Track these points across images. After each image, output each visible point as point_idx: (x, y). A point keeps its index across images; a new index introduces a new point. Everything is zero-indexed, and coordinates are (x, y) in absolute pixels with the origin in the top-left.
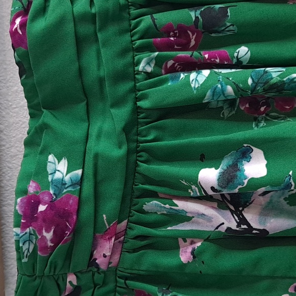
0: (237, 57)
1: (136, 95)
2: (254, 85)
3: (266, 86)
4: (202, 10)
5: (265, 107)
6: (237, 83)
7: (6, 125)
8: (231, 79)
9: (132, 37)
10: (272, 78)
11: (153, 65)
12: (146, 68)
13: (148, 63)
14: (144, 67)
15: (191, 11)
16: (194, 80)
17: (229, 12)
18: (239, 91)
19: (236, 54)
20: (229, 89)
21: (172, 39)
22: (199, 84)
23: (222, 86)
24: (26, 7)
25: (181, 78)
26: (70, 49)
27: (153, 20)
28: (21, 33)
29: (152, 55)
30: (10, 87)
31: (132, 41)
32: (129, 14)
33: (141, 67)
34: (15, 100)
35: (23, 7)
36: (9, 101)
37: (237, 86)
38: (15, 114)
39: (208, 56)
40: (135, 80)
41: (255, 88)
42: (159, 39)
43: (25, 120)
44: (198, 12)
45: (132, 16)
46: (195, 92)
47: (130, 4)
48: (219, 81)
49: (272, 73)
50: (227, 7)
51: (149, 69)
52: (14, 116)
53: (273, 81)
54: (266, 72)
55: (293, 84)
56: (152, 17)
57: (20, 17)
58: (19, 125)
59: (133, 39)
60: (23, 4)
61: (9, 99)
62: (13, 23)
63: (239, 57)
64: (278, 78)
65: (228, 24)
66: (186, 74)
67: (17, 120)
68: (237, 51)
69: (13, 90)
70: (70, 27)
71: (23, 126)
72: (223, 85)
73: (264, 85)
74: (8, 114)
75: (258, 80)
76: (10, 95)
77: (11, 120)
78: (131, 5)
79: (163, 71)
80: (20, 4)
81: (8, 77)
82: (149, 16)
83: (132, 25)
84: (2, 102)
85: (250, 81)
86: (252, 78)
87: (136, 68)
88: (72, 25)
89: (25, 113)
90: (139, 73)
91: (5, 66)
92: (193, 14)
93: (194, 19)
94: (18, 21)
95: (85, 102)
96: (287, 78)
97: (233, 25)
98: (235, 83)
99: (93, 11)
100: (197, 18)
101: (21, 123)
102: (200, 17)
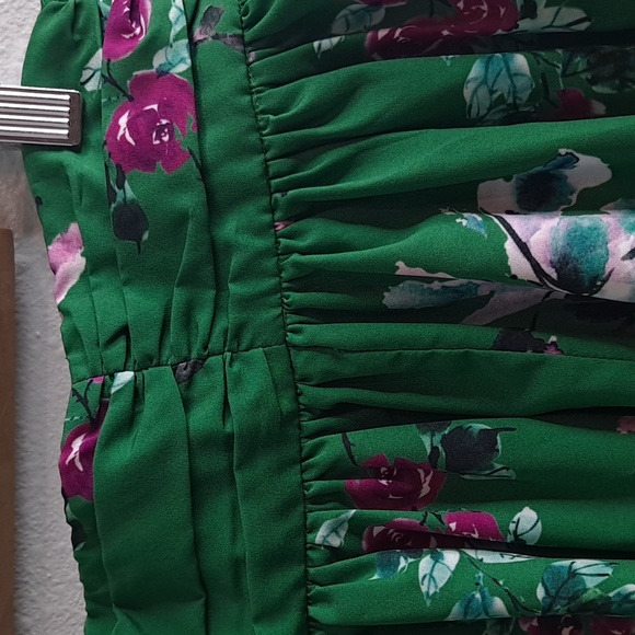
0: (515, 532)
1: (308, 591)
2: (548, 600)
3: (572, 604)
4: (446, 432)
5: (571, 627)
6: (514, 594)
7: (38, 617)
8: (501, 583)
9: (302, 472)
10: (586, 590)
11: (343, 533)
12: (329, 539)
13: (334, 530)
14: (325, 538)
15: (424, 433)
16: (428, 577)
17: (499, 442)
18: (518, 609)
19: (512, 527)
20: (498, 604)
21: (384, 482)
22: (436, 587)
23: (483, 597)
24: (94, 417)
25: (400, 568)
26: (179, 504)
27: (347, 445)
28: (81, 469)
29: (343, 516)
30: (50, 542)
31: (304, 481)
32: (300, 427)
33: (319, 536)
34: (58, 568)
35: (90, 417)
36: (48, 570)
37: (514, 600)
38: (57, 597)
39: (457, 526)
40: (306, 560)
41: (551, 606)
42: (358, 481)
43: (76, 610)
44: (438, 438)
45: (306, 433)
46: (428, 603)
47: (302, 407)
48: (478, 584)
49: (584, 577)
50: (496, 431)
51: (336, 542)
52: (55, 601)
53: (587, 596)
54: (573, 574)
55: (629, 605)
56: (345, 439)
57: (82, 437)
58: (65, 619)
59: (306, 476)
60: (88, 410)
61: (47, 566)
62: (67, 448)
63: (519, 532)
64: (597, 590)
65: (498, 466)
66: (410, 560)
67: (61, 608)
68: (515, 519)
69: (54, 548)
70: (180, 462)
71: (73, 621)
72: (487, 594)
73: (569, 603)
74: (43, 595)
75: (558, 592)
76: (50, 558)
77: (49, 609)
78: (304, 410)
79: (364, 543)
80: (83, 410)
81: (48, 521)
82: (340, 435)
83: (305, 450)
84: (32, 571)
85: (540, 593)
86: (544, 585)
87: (310, 537)
88: (184, 456)
89: (77, 596)
90: (315, 547)
91: (42, 499)
92: (426, 440)
93: (429, 451)
94: (77, 445)
95: (203, 600)
96: (616, 591)
97: (508, 469)
98: (509, 594)
99: (228, 428)
100: (434, 449)
101: (68, 615)
102: (440, 448)
